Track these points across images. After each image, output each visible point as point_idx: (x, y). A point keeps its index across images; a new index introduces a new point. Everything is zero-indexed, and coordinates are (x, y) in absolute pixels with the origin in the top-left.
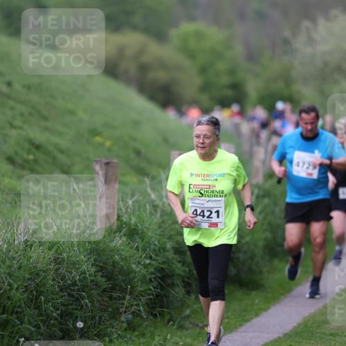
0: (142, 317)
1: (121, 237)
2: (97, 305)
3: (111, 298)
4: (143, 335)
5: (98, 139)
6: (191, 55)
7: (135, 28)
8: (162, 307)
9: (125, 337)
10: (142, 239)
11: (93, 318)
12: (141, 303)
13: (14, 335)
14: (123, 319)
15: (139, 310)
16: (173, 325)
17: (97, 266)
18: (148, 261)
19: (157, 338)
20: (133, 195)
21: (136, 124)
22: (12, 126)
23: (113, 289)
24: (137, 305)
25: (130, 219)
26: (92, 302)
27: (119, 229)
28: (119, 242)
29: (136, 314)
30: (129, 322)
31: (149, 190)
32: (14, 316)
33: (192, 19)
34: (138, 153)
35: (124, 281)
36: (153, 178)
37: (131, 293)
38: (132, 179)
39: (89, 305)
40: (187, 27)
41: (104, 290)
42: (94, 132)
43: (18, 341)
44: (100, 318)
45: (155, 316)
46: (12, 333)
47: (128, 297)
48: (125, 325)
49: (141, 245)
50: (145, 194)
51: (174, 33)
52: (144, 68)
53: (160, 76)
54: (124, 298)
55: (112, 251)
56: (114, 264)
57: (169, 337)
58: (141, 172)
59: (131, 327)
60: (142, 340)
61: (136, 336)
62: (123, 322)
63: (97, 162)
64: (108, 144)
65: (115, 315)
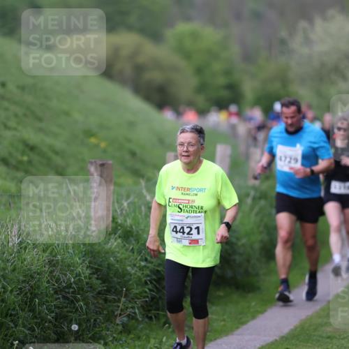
0: (137, 320)
1: (116, 239)
2: (92, 307)
3: (106, 300)
4: (139, 338)
5: (93, 140)
6: (187, 56)
7: (130, 28)
8: (158, 310)
9: (120, 340)
10: (137, 241)
11: (89, 320)
12: (136, 306)
13: (8, 337)
14: (118, 321)
15: (135, 313)
16: (169, 327)
17: (92, 268)
18: (143, 264)
19: (152, 341)
20: (128, 197)
21: (131, 125)
22: (6, 127)
23: (108, 291)
24: (133, 308)
25: (126, 221)
26: (87, 304)
27: (114, 231)
28: (114, 243)
29: (132, 317)
30: (124, 325)
31: (144, 192)
32: (9, 318)
33: (188, 19)
34: (133, 154)
35: (119, 283)
36: (149, 180)
37: (126, 296)
38: (127, 181)
39: (84, 307)
40: (182, 28)
41: (99, 293)
42: (89, 133)
43: (12, 344)
44: (95, 320)
45: (150, 318)
46: (6, 335)
47: (123, 299)
48: (120, 328)
49: (136, 248)
50: (140, 196)
51: (170, 34)
52: (139, 69)
53: (155, 76)
54: (119, 301)
55: (107, 253)
56: (109, 266)
57: (164, 339)
58: (137, 174)
59: (126, 330)
60: (137, 343)
61: (131, 339)
62: (118, 324)
63: (91, 163)
64: (103, 145)
65: (110, 318)
